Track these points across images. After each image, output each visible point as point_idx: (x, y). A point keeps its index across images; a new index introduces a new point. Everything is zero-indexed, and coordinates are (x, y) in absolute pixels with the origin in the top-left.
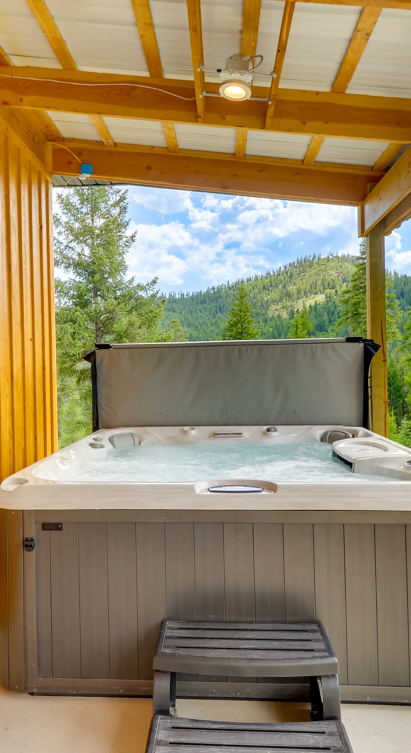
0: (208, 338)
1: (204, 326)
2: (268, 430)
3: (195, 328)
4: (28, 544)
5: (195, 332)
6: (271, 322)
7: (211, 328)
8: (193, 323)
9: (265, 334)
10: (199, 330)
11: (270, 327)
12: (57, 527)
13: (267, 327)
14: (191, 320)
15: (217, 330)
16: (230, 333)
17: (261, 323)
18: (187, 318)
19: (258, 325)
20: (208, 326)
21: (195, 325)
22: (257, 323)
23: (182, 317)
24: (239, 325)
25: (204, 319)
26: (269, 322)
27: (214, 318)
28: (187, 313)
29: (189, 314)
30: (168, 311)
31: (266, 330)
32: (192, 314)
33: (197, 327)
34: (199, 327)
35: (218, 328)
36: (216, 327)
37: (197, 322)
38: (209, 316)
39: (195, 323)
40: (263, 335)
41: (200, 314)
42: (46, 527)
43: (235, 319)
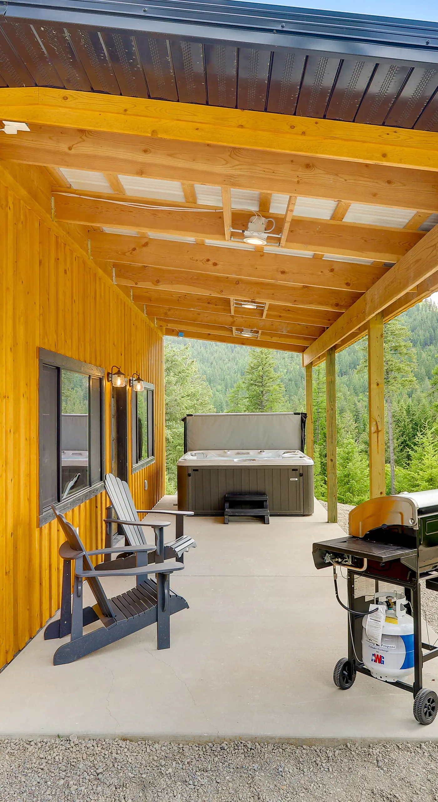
0: (224, 376)
1: (220, 362)
2: (261, 452)
3: (209, 364)
4: (189, 475)
5: (209, 368)
6: (298, 359)
7: (229, 365)
8: (208, 358)
9: (291, 372)
10: (214, 366)
11: (296, 364)
12: (197, 470)
13: (293, 364)
14: (205, 354)
15: (235, 367)
16: (251, 376)
17: (286, 359)
18: (201, 352)
19: (283, 361)
20: (225, 362)
21: (210, 361)
22: (281, 359)
23: (195, 351)
24: (260, 368)
25: (220, 354)
26: (296, 358)
27: (232, 352)
28: (201, 347)
29: (202, 348)
30: (178, 344)
31: (292, 367)
32: (206, 348)
33: (212, 364)
34: (214, 363)
35: (236, 364)
36: (234, 363)
37: (213, 357)
38: (226, 350)
39: (209, 358)
40: (288, 373)
41: (216, 347)
42: (194, 470)
43: (256, 361)
